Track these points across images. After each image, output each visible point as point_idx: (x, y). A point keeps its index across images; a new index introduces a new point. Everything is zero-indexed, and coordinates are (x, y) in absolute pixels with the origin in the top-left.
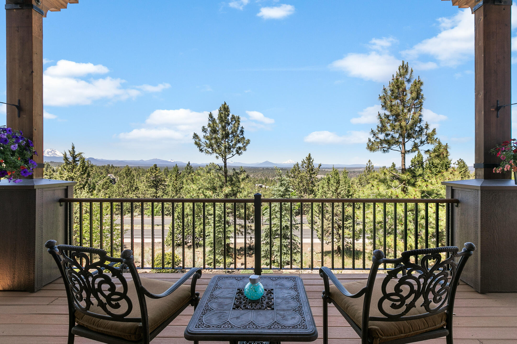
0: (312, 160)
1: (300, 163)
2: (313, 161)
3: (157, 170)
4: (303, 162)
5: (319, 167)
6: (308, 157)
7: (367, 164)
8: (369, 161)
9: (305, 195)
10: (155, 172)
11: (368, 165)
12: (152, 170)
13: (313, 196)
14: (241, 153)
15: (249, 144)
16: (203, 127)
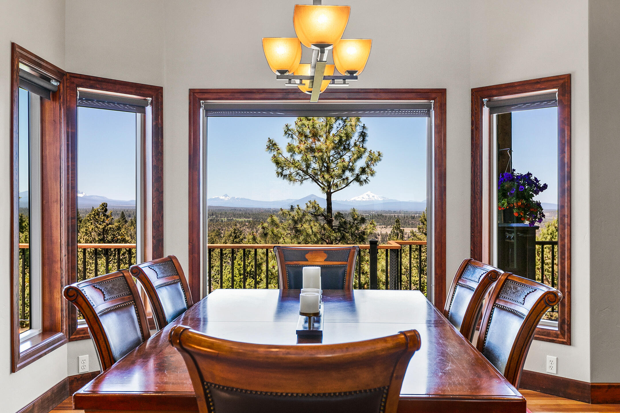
3: (108, 217)
10: (103, 222)
12: (97, 217)
14: (365, 181)
15: (380, 162)
16: (287, 126)
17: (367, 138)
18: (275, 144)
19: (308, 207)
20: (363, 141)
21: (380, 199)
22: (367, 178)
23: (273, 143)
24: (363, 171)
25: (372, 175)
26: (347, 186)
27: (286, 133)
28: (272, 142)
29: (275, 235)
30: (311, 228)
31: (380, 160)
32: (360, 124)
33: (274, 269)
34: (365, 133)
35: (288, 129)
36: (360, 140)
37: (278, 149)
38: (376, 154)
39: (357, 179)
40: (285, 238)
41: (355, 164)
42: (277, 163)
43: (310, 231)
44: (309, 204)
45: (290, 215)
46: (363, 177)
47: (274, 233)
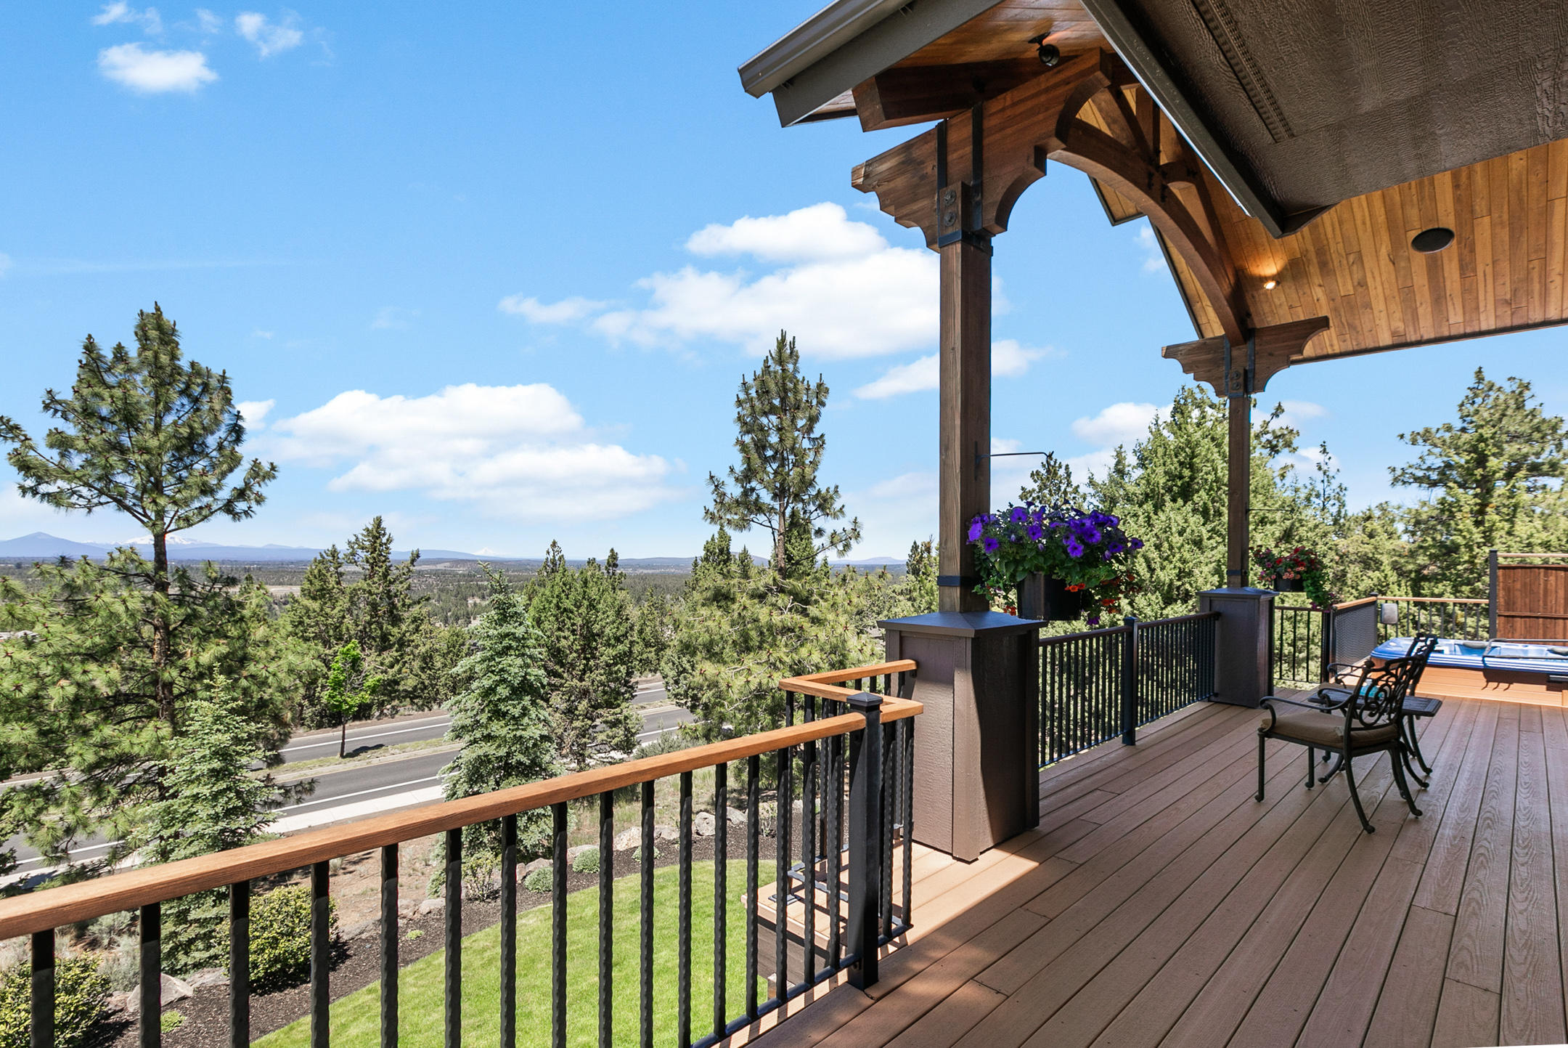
0: (387, 537)
1: (343, 548)
2: (389, 540)
4: (355, 544)
5: (413, 561)
6: (370, 528)
7: (548, 553)
8: (554, 544)
9: (367, 652)
11: (551, 554)
13: (396, 654)
14: (246, 513)
15: (273, 481)
16: (49, 392)
17: (244, 437)
18: (17, 427)
19: (112, 559)
20: (238, 440)
21: (185, 543)
22: (249, 508)
23: (11, 423)
24: (241, 494)
25: (258, 502)
26: (202, 520)
27: (47, 407)
28: (9, 421)
29: (18, 619)
30: (124, 602)
31: (274, 477)
32: (231, 409)
33: (20, 691)
34: (241, 427)
35: (53, 400)
36: (229, 439)
37: (27, 439)
38: (266, 467)
39: (228, 508)
40: (48, 624)
41: (223, 482)
42: (25, 467)
43: (119, 608)
44: (116, 554)
45: (62, 576)
46: (241, 506)
47: (16, 616)
